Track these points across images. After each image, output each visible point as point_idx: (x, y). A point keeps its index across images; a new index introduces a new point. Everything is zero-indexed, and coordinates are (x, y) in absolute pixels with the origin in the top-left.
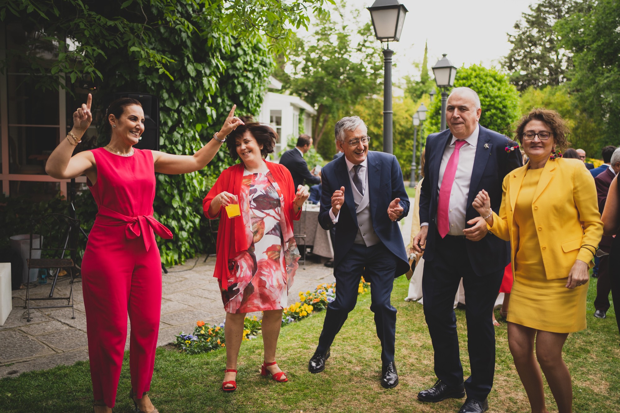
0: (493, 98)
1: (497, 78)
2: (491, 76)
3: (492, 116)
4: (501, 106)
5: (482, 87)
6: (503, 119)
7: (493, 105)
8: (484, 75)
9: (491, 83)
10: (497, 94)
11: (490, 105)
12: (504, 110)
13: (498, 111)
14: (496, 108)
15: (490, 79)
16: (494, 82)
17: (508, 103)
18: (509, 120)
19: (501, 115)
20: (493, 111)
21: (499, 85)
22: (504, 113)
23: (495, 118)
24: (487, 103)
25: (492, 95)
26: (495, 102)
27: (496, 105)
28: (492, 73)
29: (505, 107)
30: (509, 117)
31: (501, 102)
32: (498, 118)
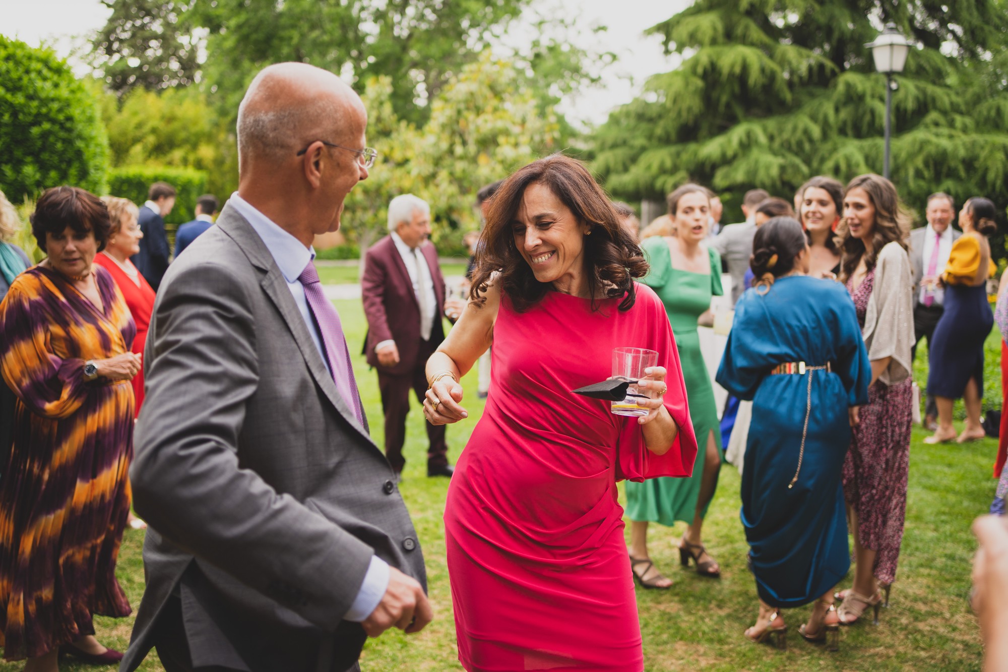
0: (45, 102)
1: (53, 64)
2: (39, 60)
3: (45, 135)
4: (61, 117)
5: (20, 79)
6: (68, 142)
7: (46, 115)
8: (24, 56)
9: (39, 73)
10: (52, 95)
11: (40, 114)
12: (68, 125)
13: (57, 128)
14: (53, 121)
15: (36, 66)
16: (45, 72)
17: (75, 112)
18: (80, 144)
19: (62, 134)
20: (46, 126)
21: (55, 78)
22: (70, 130)
23: (52, 139)
24: (34, 111)
25: (43, 95)
26: (50, 110)
27: (52, 115)
28: (42, 55)
29: (70, 119)
30: (80, 137)
31: (60, 110)
32: (58, 139)
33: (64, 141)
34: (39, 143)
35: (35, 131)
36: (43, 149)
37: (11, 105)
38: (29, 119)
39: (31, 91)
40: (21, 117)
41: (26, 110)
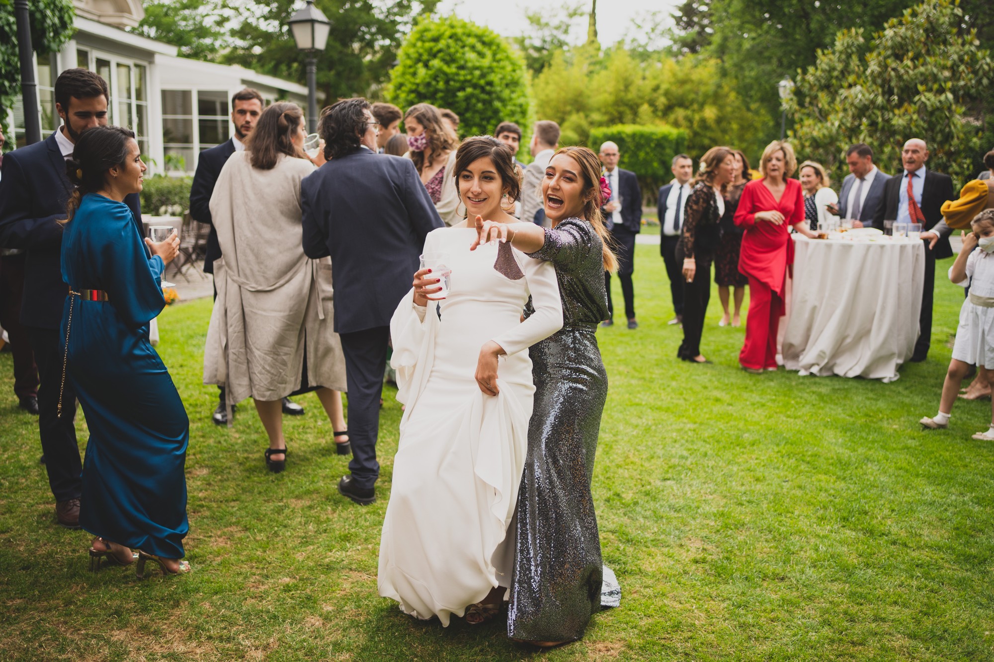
0: (471, 70)
1: (486, 39)
2: (475, 36)
3: (468, 98)
4: (482, 82)
5: (457, 52)
6: (488, 103)
7: (469, 81)
8: (464, 34)
10: (477, 64)
11: (466, 81)
12: (488, 88)
13: (478, 91)
14: (475, 86)
15: (472, 41)
16: (479, 46)
17: (496, 78)
18: (497, 104)
19: (483, 97)
20: (469, 90)
21: (485, 50)
22: (489, 93)
23: (474, 101)
24: (462, 78)
25: (470, 65)
26: (473, 77)
27: (475, 81)
28: (479, 32)
29: (490, 84)
31: (483, 76)
32: (478, 100)
33: (484, 102)
34: (464, 105)
35: (461, 94)
36: (467, 110)
37: (445, 74)
38: (458, 85)
39: (462, 62)
40: (452, 83)
41: (456, 78)
